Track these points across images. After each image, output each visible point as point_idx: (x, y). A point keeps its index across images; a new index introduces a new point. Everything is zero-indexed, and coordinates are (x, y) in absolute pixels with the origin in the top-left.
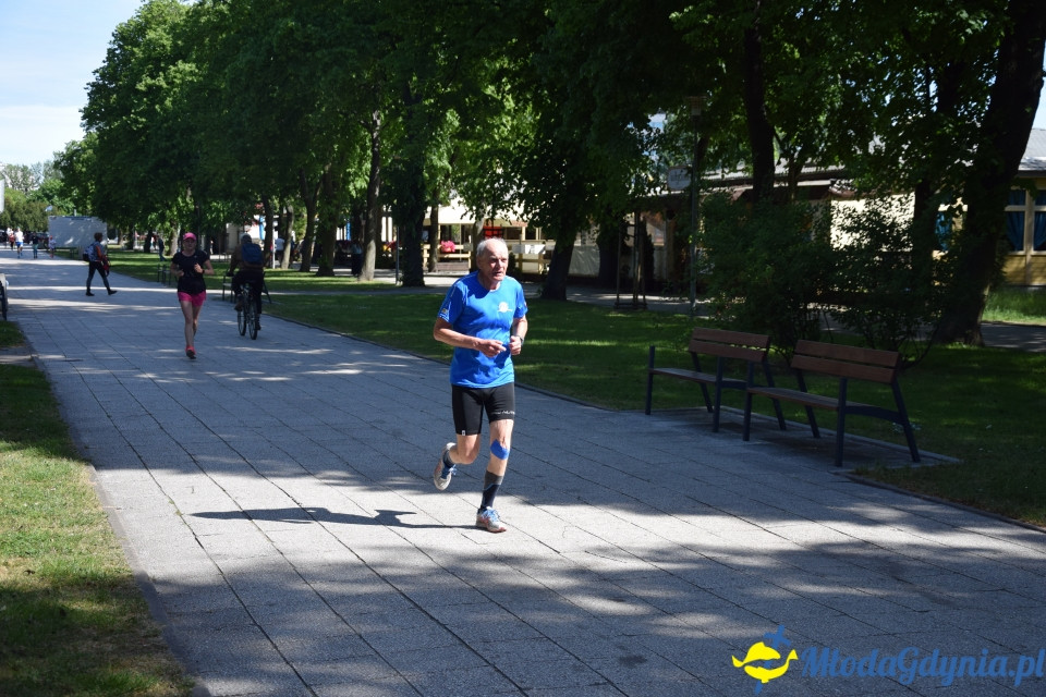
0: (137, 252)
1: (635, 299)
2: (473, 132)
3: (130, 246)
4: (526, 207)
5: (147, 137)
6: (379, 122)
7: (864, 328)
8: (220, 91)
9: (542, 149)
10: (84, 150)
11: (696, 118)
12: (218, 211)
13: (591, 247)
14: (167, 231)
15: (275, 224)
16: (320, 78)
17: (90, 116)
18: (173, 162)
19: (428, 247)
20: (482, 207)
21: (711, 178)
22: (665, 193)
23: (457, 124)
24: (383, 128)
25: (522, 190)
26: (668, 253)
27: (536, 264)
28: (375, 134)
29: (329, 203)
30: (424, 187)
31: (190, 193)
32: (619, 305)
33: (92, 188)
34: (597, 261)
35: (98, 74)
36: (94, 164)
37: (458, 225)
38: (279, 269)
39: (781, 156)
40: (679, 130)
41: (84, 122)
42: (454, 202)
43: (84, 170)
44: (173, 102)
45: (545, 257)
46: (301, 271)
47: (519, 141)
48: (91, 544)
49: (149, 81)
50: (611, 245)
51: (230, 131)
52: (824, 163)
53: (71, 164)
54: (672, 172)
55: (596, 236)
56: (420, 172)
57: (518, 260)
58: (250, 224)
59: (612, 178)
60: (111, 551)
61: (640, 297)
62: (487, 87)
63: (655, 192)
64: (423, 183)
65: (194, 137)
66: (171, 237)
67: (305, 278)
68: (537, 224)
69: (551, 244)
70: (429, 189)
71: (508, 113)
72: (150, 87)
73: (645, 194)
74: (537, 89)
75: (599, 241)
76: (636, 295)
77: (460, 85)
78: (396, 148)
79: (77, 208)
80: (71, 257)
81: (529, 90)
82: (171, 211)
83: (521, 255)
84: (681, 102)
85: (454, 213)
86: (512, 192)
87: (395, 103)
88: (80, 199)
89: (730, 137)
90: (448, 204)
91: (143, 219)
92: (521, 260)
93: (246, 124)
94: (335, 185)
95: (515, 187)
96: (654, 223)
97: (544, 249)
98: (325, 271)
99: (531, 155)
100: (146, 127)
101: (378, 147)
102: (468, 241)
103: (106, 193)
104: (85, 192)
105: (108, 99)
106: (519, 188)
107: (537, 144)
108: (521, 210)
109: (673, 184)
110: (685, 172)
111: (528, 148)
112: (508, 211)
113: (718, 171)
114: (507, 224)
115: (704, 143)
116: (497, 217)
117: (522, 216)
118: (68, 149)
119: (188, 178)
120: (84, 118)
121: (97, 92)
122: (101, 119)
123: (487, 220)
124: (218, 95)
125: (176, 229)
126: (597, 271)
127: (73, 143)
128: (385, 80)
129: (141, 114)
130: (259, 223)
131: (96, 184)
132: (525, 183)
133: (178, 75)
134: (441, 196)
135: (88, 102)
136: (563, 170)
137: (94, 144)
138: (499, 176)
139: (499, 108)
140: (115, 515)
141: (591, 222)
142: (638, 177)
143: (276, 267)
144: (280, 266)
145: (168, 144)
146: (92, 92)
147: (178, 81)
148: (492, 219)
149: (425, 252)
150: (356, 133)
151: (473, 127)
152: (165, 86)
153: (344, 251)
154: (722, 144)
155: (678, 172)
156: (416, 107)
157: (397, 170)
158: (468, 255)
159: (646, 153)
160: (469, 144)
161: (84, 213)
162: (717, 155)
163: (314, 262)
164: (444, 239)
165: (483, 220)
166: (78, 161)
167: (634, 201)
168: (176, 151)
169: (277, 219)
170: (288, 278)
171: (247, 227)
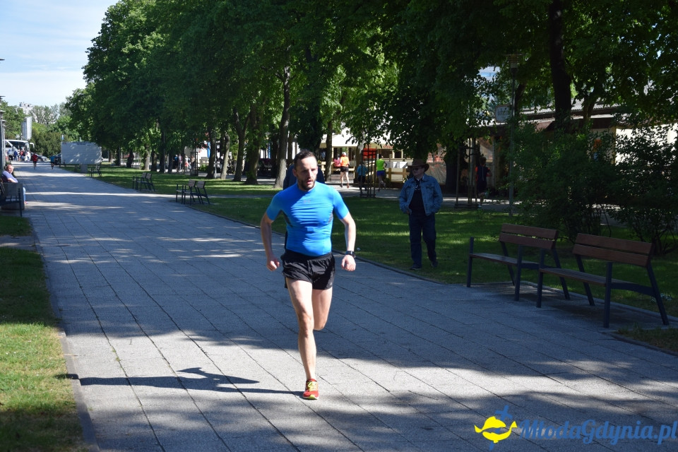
0: (124, 167)
1: (470, 202)
2: (356, 81)
3: (117, 163)
4: (391, 135)
5: (128, 86)
6: (289, 74)
7: (634, 223)
8: (178, 53)
9: (403, 93)
10: (86, 95)
11: (514, 70)
12: (178, 138)
13: (439, 163)
14: (142, 152)
15: (218, 147)
16: (247, 43)
17: (89, 72)
18: (146, 103)
19: (324, 163)
20: (362, 135)
21: (526, 113)
22: (491, 124)
23: (345, 75)
24: (292, 79)
25: (389, 124)
26: (496, 167)
27: (401, 176)
28: (286, 82)
29: (255, 132)
30: (321, 120)
31: (158, 124)
32: (458, 206)
33: (91, 121)
34: (444, 173)
35: (95, 42)
36: (93, 105)
37: (346, 147)
38: (219, 180)
39: (576, 97)
40: (503, 78)
41: (86, 75)
42: (344, 132)
43: (85, 109)
44: (147, 61)
45: (407, 171)
46: (234, 181)
47: (387, 87)
48: (50, 382)
49: (131, 46)
50: (454, 162)
51: (184, 81)
52: (608, 102)
53: (77, 105)
54: (499, 109)
55: (444, 155)
56: (317, 109)
57: (388, 173)
58: (200, 148)
59: (453, 114)
60: (64, 388)
61: (474, 200)
62: (365, 49)
63: (484, 123)
64: (320, 118)
65: (159, 85)
66: (145, 156)
67: (237, 186)
68: (400, 147)
69: (410, 161)
70: (326, 122)
71: (380, 67)
72: (131, 51)
73: (477, 125)
74: (400, 50)
75: (445, 159)
76: (470, 198)
77: (346, 48)
78: (301, 92)
79: (81, 136)
80: (75, 171)
81: (394, 51)
82: (145, 138)
83: (390, 169)
84: (504, 58)
85: (342, 139)
86: (382, 124)
87: (300, 60)
88: (83, 130)
89: (540, 83)
90: (339, 133)
91: (125, 144)
92: (391, 173)
93: (195, 77)
94: (258, 119)
95: (384, 120)
96: (485, 145)
97: (407, 164)
98: (251, 181)
99: (395, 97)
100: (128, 79)
101: (288, 92)
102: (353, 159)
103: (100, 125)
104: (86, 124)
105: (102, 58)
106: (387, 121)
107: (399, 89)
108: (388, 137)
109: (500, 118)
110: (508, 109)
111: (394, 92)
112: (379, 138)
113: (533, 108)
114: (379, 147)
115: (521, 88)
116: (372, 142)
117: (389, 141)
118: (74, 95)
119: (157, 114)
120: (85, 73)
121: (94, 54)
122: (98, 73)
123: (365, 144)
124: (176, 56)
125: (149, 150)
126: (445, 181)
127: (78, 90)
128: (293, 44)
129: (125, 69)
130: (206, 147)
131: (94, 119)
132: (391, 117)
133: (152, 42)
134: (334, 127)
135: (88, 61)
136: (418, 108)
137: (93, 91)
138: (373, 113)
139: (374, 64)
140: (71, 361)
141: (439, 145)
142: (472, 112)
143: (217, 178)
144: (220, 178)
145: (143, 90)
146: (91, 54)
147: (151, 46)
148: (368, 143)
149: (323, 166)
150: (274, 82)
151: (356, 78)
152: (142, 48)
153: (266, 166)
154: (534, 88)
155: (503, 109)
156: (313, 64)
157: (301, 109)
158: (353, 170)
159: (478, 95)
160: (353, 89)
161: (86, 139)
162: (530, 96)
163: (244, 174)
164: (336, 157)
165: (362, 144)
166: (82, 104)
167: (469, 130)
168: (148, 96)
169: (218, 144)
170: (225, 186)
171: (198, 150)
